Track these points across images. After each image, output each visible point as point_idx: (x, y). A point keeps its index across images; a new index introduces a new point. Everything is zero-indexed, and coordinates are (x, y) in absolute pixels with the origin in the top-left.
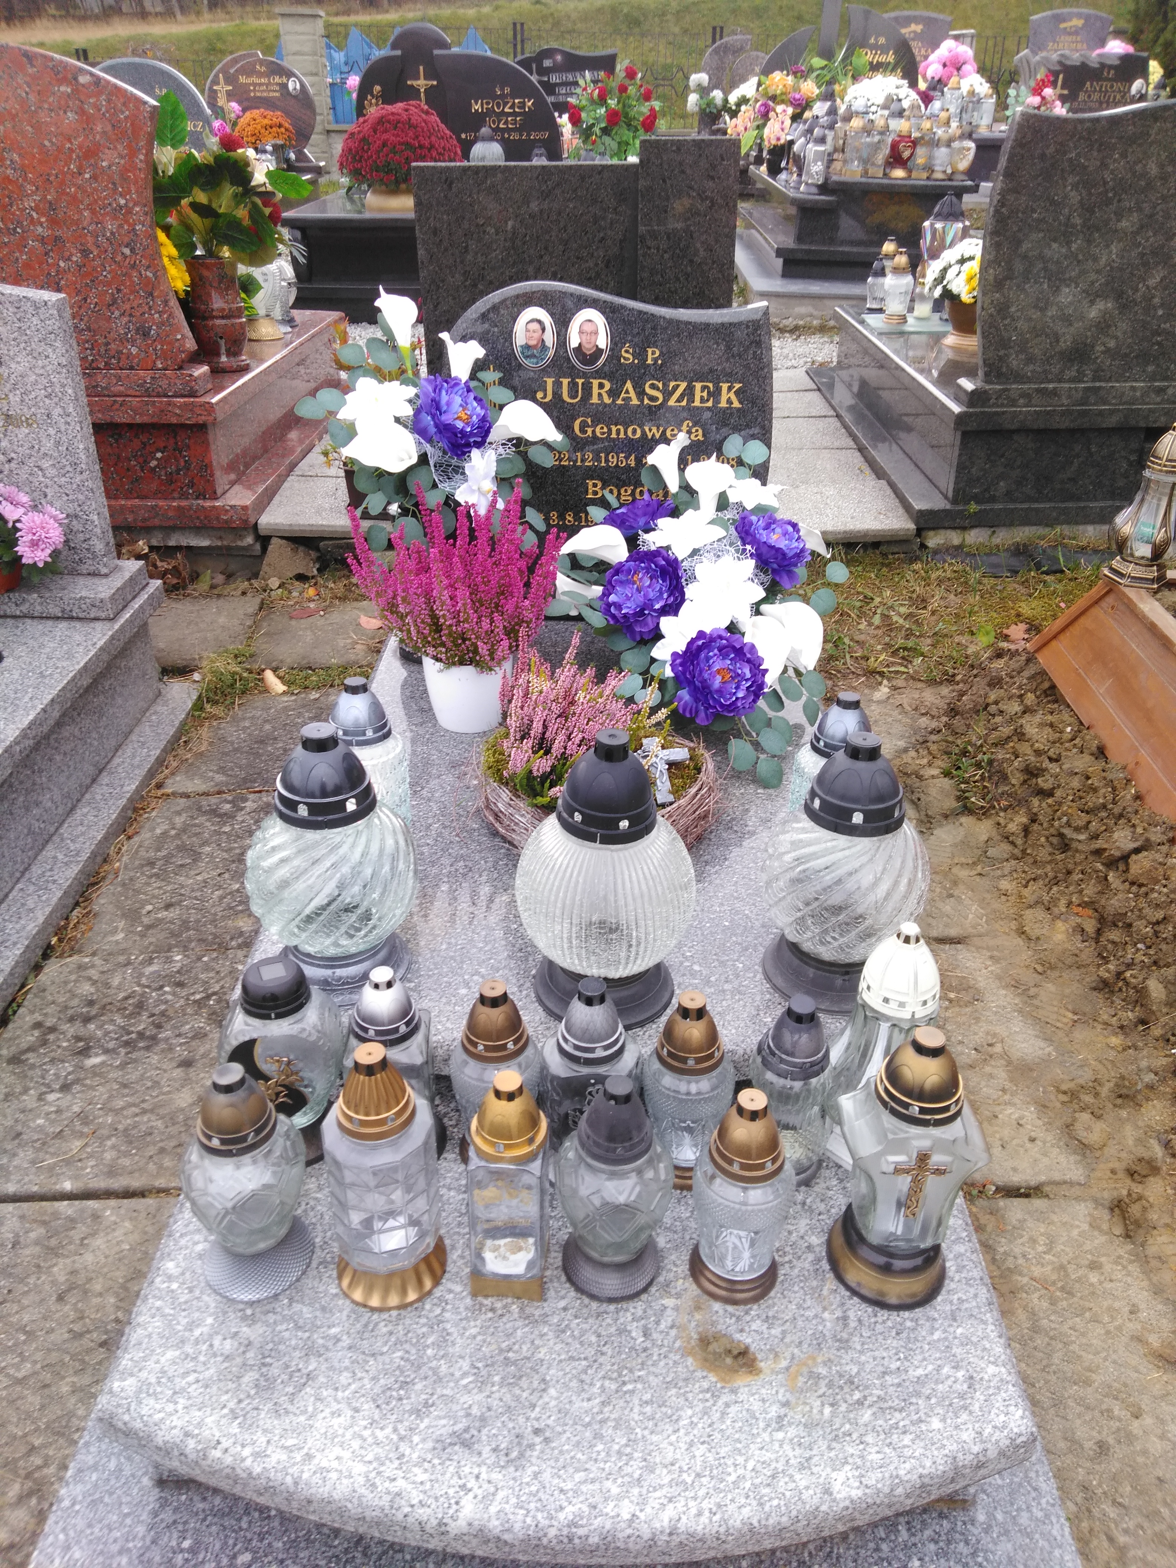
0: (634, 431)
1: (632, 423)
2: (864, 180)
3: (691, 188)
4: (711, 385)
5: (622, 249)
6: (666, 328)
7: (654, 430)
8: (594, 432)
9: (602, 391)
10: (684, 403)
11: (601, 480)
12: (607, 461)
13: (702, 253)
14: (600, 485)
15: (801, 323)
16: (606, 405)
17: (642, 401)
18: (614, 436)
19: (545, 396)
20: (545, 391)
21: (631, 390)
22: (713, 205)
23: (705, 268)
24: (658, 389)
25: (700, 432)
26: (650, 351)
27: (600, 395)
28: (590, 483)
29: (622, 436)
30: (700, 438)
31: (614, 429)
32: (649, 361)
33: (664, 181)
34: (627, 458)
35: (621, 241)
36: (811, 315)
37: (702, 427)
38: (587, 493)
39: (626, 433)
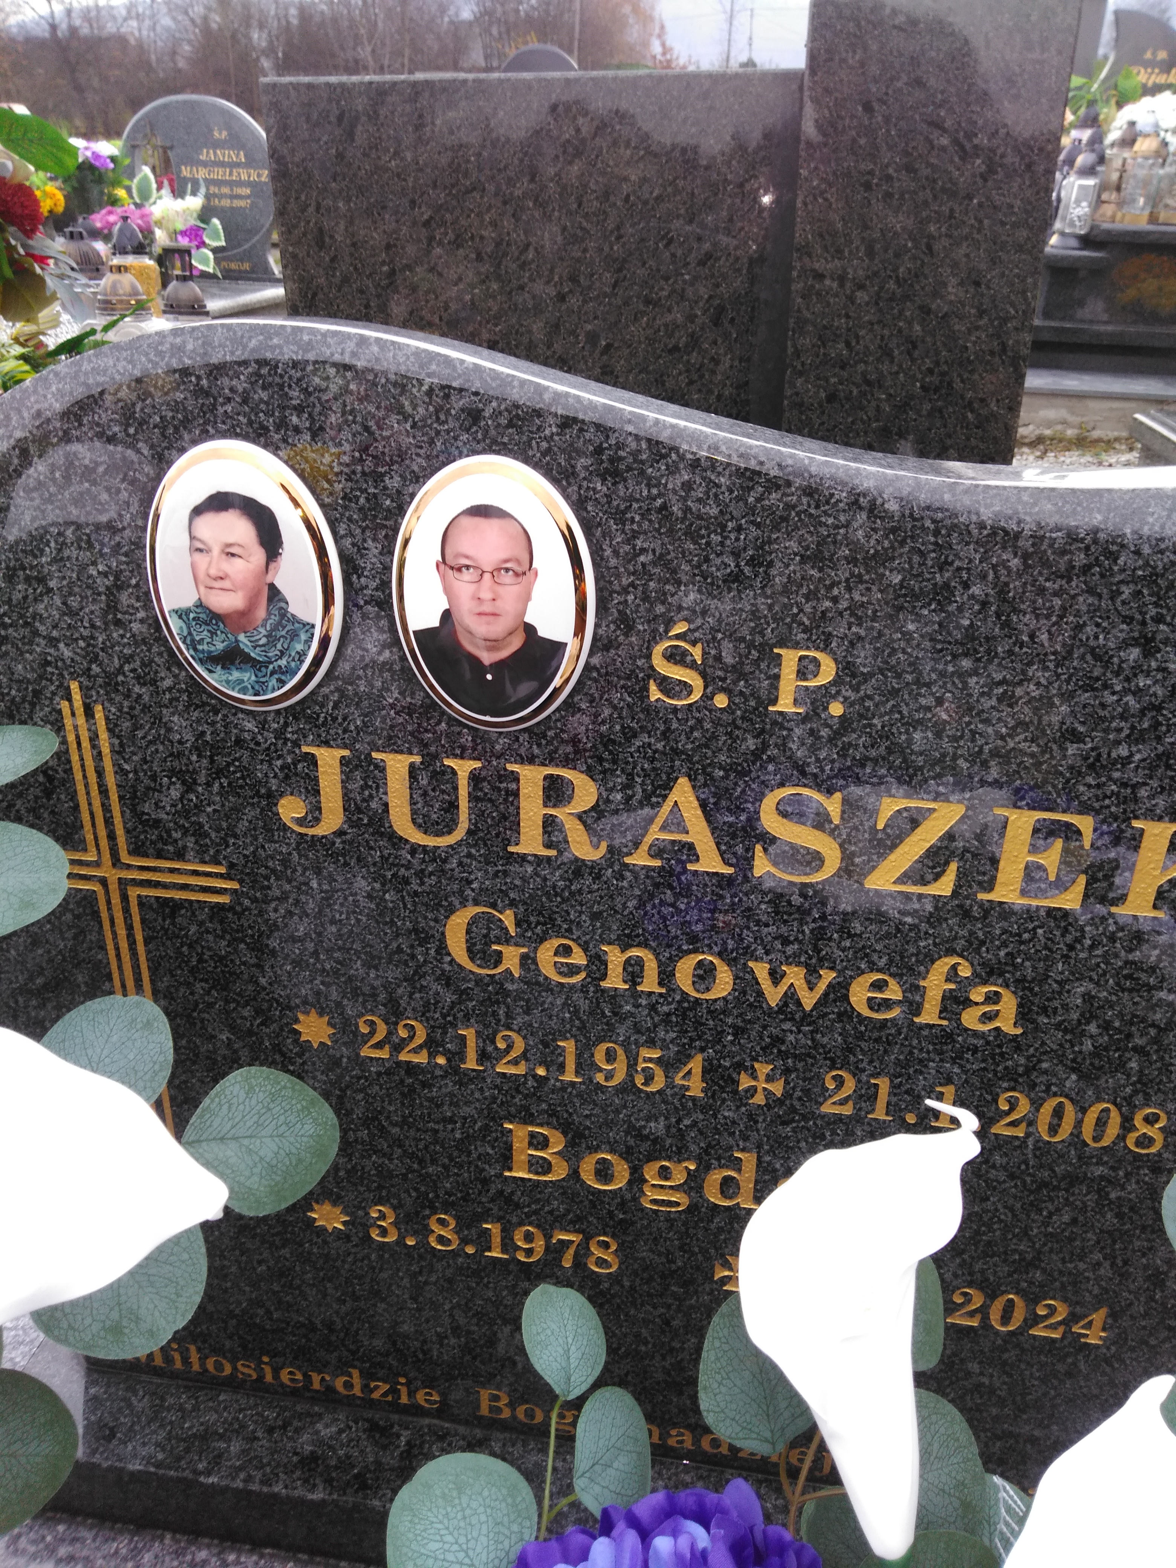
0: (704, 974)
1: (695, 943)
2: (1151, 228)
3: (938, 125)
4: (1085, 824)
5: (752, 280)
6: (881, 558)
7: (795, 976)
8: (528, 961)
9: (560, 813)
10: (944, 886)
11: (565, 1128)
12: (585, 1065)
13: (953, 291)
14: (557, 1142)
15: (1048, 432)
16: (579, 868)
17: (745, 863)
18: (615, 981)
19: (315, 814)
20: (313, 790)
21: (692, 814)
22: (991, 170)
23: (959, 327)
24: (821, 822)
25: (1009, 1004)
26: (790, 658)
27: (549, 824)
28: (519, 1133)
29: (650, 983)
30: (1007, 1024)
31: (615, 957)
32: (785, 704)
33: (868, 108)
34: (669, 1065)
35: (752, 262)
36: (1064, 422)
37: (1020, 985)
38: (506, 1159)
39: (666, 976)
